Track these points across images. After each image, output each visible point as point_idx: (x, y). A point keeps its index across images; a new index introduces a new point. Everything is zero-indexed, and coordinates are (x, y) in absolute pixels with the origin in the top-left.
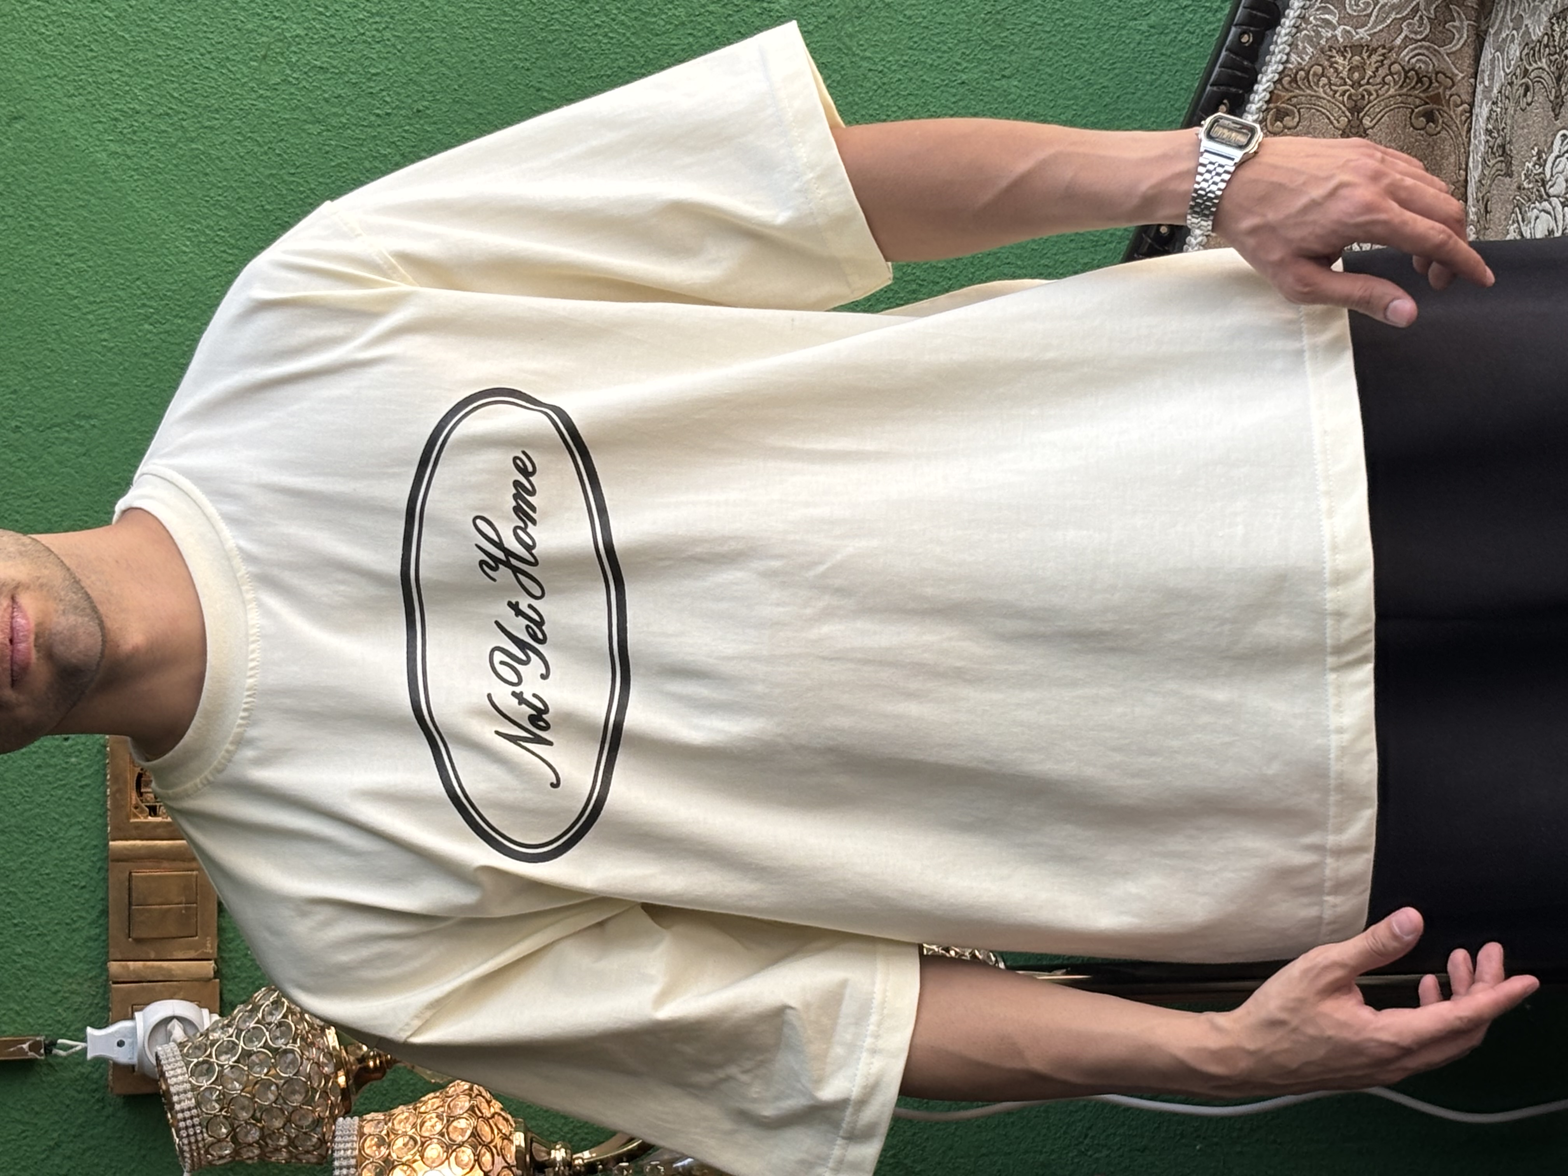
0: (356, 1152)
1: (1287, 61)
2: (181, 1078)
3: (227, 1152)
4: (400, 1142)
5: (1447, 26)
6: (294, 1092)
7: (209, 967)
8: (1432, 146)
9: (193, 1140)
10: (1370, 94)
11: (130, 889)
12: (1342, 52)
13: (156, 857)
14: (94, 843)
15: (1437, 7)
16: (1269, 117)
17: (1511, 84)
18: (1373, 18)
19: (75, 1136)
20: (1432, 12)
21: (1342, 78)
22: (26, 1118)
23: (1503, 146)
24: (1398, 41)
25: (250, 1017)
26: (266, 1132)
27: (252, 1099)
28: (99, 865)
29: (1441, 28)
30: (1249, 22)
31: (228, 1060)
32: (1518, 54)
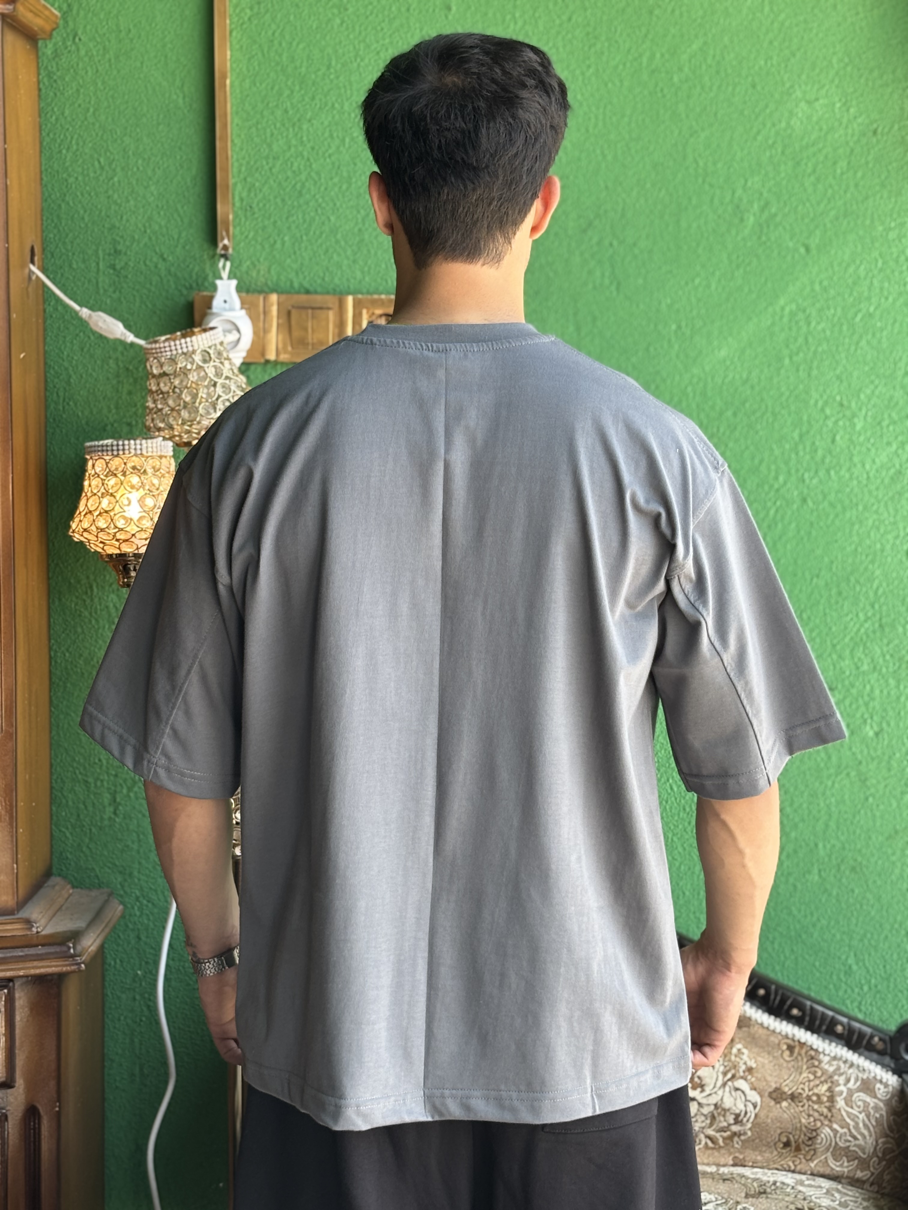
0: (150, 454)
1: (825, 1055)
2: (201, 343)
3: (155, 371)
4: (156, 481)
5: (845, 1159)
6: (189, 413)
7: (272, 356)
8: (768, 1145)
9: (163, 350)
10: (803, 1106)
11: (321, 308)
12: (830, 1090)
13: (341, 324)
14: (352, 287)
15: (857, 1152)
16: (790, 1042)
17: (805, 1199)
18: (850, 1110)
19: (169, 271)
20: (854, 1148)
21: (812, 1089)
22: (182, 241)
23: (765, 1192)
24: (835, 1126)
25: (238, 386)
26: (166, 396)
27: (186, 387)
28: (338, 290)
29: (843, 1153)
30: (851, 1031)
31: (211, 372)
32: (823, 1204)
